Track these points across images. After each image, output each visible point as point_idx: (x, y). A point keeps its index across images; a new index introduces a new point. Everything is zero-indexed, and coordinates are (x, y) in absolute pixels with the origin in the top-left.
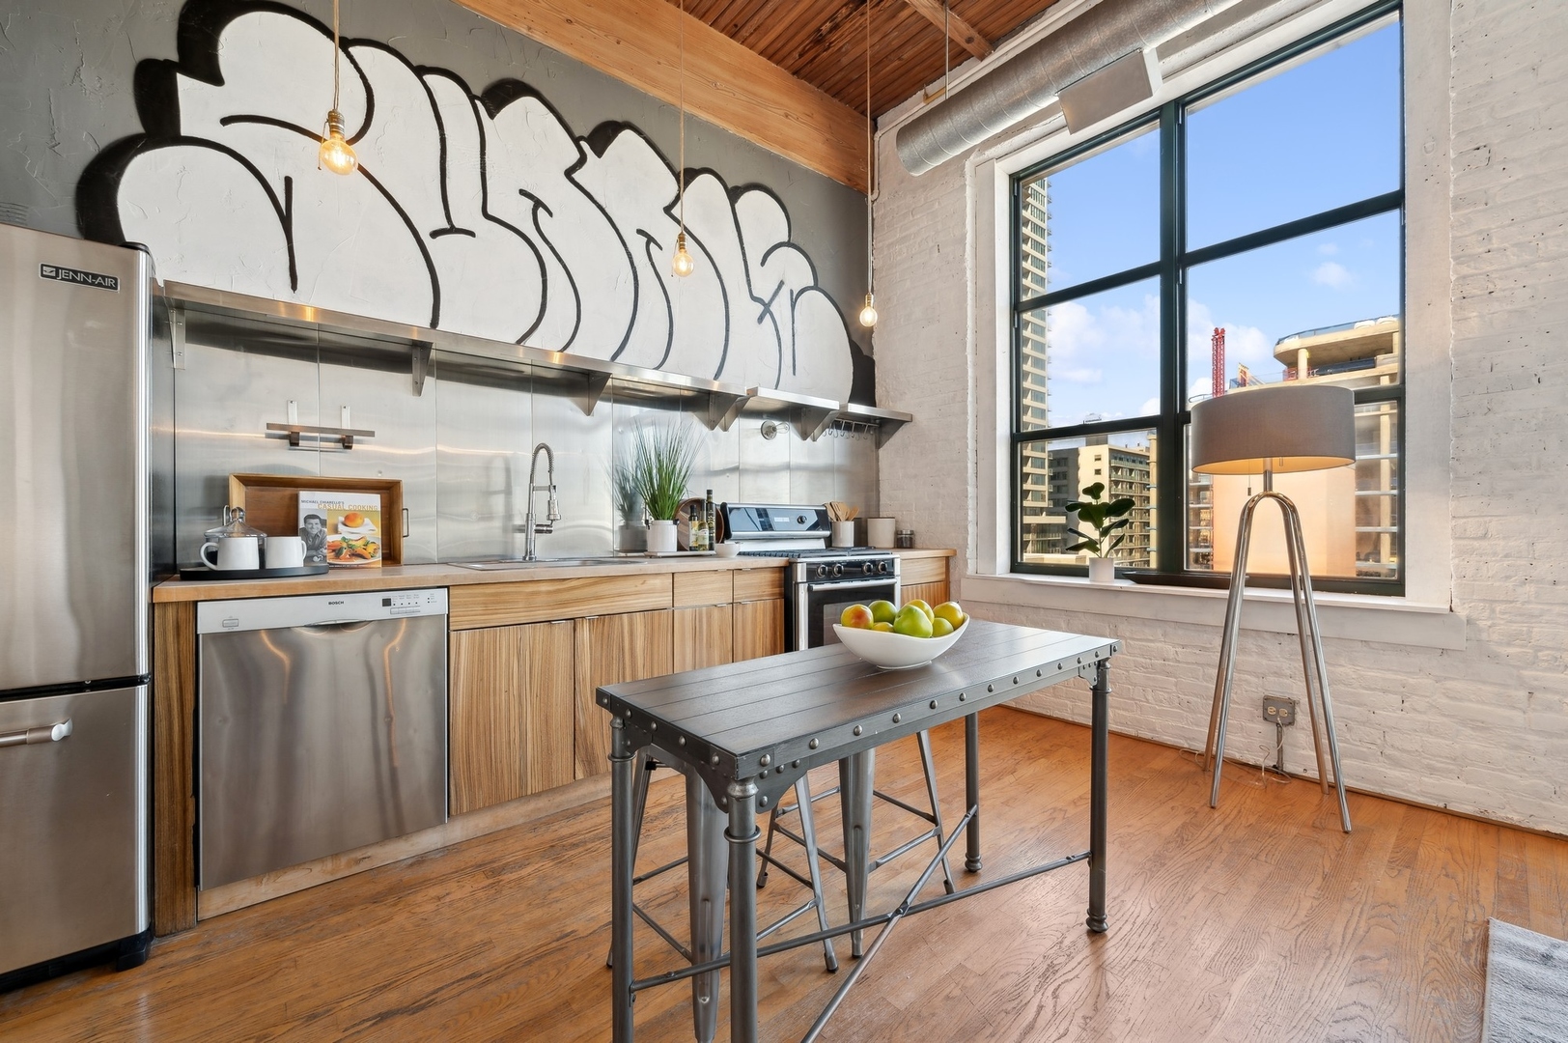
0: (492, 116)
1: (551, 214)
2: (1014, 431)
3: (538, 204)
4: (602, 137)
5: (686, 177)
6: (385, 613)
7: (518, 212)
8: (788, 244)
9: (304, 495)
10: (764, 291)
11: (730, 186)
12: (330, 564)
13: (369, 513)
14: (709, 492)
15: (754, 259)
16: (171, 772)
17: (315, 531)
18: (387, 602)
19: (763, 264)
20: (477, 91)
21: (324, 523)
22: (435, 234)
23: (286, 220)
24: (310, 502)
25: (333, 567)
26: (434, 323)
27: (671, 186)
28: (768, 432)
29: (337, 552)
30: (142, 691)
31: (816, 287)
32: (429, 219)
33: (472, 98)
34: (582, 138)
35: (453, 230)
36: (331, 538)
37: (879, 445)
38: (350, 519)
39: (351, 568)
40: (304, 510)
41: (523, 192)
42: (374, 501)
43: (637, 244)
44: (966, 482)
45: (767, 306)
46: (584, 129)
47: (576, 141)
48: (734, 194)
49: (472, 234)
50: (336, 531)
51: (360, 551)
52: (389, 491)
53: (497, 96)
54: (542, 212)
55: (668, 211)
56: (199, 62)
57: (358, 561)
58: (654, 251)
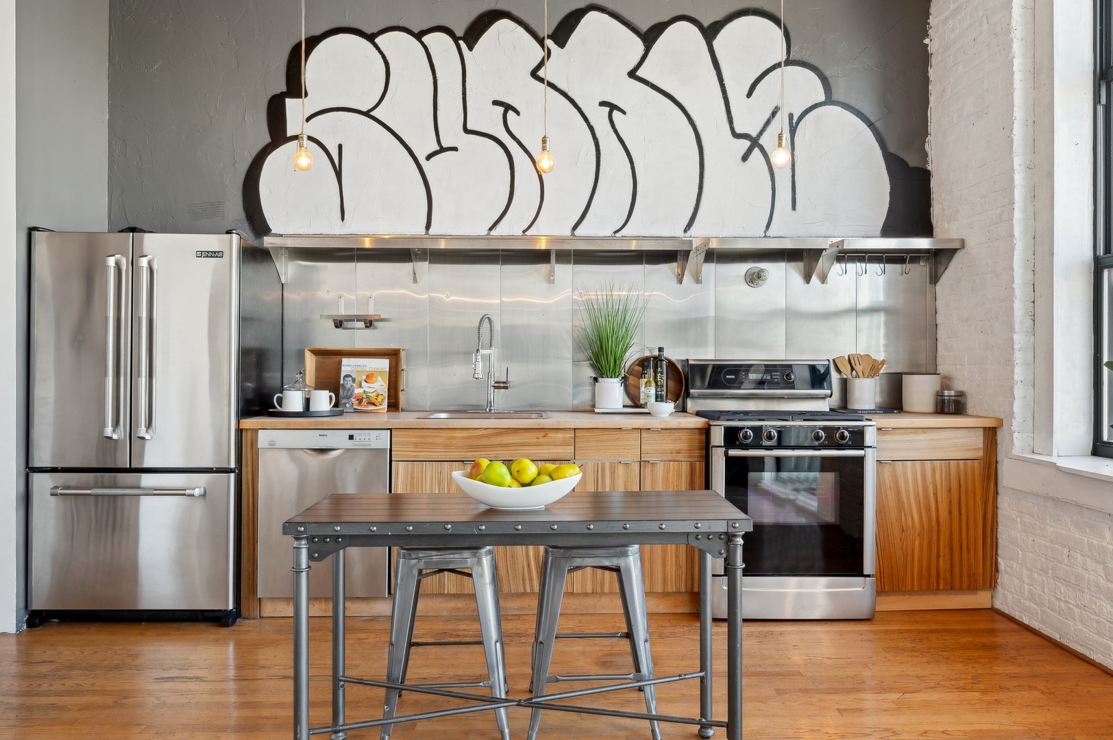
0: (471, 48)
1: (519, 114)
2: (1101, 251)
3: (508, 107)
4: (562, 33)
5: (650, 37)
6: (350, 444)
7: (489, 119)
8: (789, 62)
10: (748, 123)
11: (706, 24)
12: (355, 409)
13: (381, 373)
14: (661, 349)
15: (736, 93)
16: (248, 526)
17: (348, 386)
18: (351, 437)
19: (749, 95)
20: (460, 32)
21: (354, 380)
22: (429, 157)
23: (338, 174)
24: (349, 366)
25: (356, 411)
26: (428, 226)
27: (638, 46)
28: (754, 279)
29: (360, 401)
31: (829, 100)
32: (423, 145)
33: (456, 39)
34: (547, 37)
35: (442, 150)
36: (358, 391)
37: (935, 278)
38: (369, 377)
39: (367, 412)
40: (345, 370)
41: (496, 103)
42: (384, 364)
43: (599, 117)
44: (1012, 330)
45: (755, 142)
46: (546, 29)
47: (541, 42)
48: (710, 32)
49: (455, 149)
50: (360, 386)
51: (373, 400)
52: (393, 355)
53: (473, 34)
54: (511, 114)
55: (632, 74)
56: (295, 87)
57: (372, 408)
58: (616, 114)
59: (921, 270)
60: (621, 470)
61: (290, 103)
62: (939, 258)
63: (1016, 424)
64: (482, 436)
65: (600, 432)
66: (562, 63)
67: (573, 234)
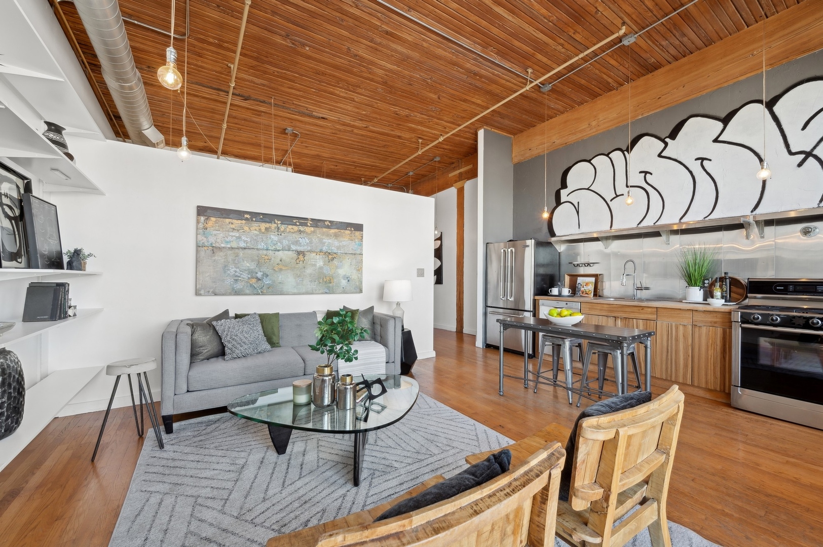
0: (630, 153)
1: (652, 174)
3: (647, 173)
4: (675, 132)
5: (727, 119)
7: (639, 180)
9: (579, 278)
10: (804, 144)
11: (767, 100)
13: (591, 283)
14: (726, 274)
17: (579, 287)
18: (567, 304)
19: (804, 128)
20: (624, 148)
21: (581, 285)
22: (611, 200)
23: (578, 213)
24: (580, 280)
25: (581, 296)
26: (611, 227)
27: (719, 126)
28: (809, 232)
29: (583, 293)
32: (609, 196)
33: (622, 151)
34: (666, 138)
35: (617, 196)
36: (582, 289)
38: (587, 284)
39: (585, 297)
40: (578, 281)
41: (641, 172)
42: (593, 279)
43: (696, 167)
45: (809, 154)
46: (666, 134)
47: (663, 141)
49: (623, 195)
50: (583, 287)
51: (588, 293)
52: (596, 276)
53: (631, 146)
54: (648, 175)
55: (715, 140)
56: (564, 185)
57: (587, 295)
58: (705, 162)
60: (681, 328)
61: (562, 191)
64: (615, 307)
65: (670, 310)
66: (674, 148)
67: (680, 222)
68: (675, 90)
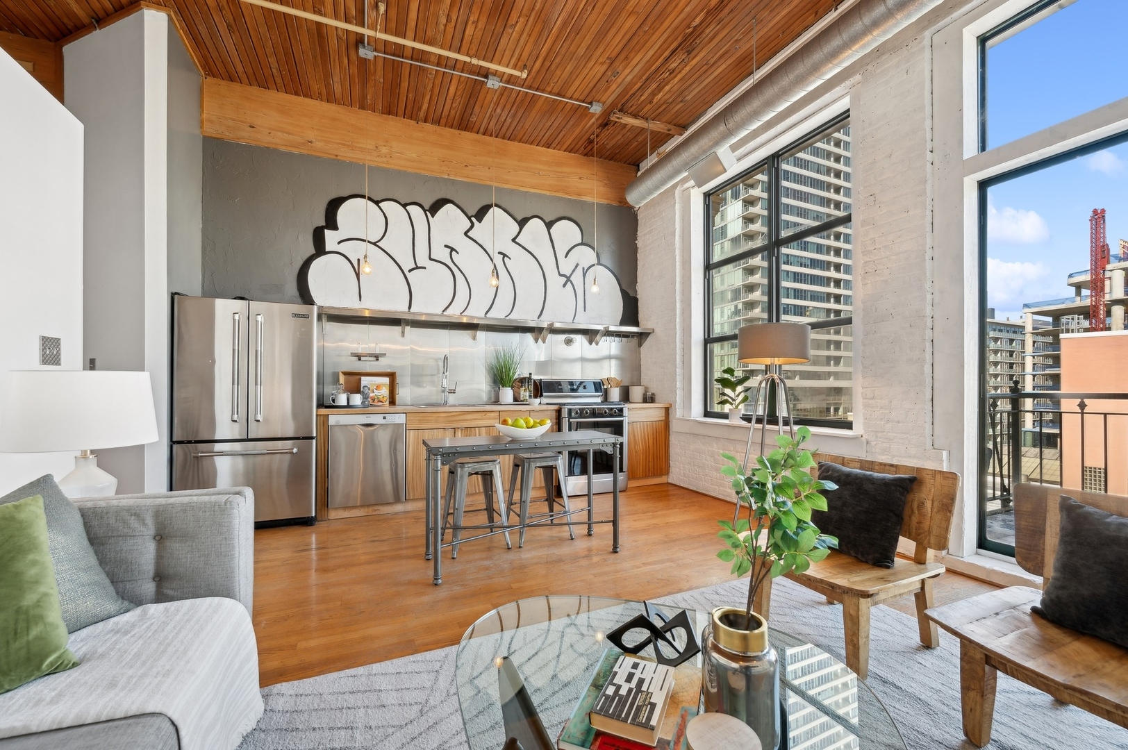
0: (433, 217)
1: (458, 253)
2: (706, 337)
3: (452, 249)
4: (481, 214)
5: (522, 223)
6: (384, 422)
7: (443, 255)
8: (582, 244)
9: (363, 378)
10: (566, 270)
11: (547, 222)
12: (371, 404)
13: (384, 385)
14: (530, 374)
15: (561, 255)
16: (321, 469)
17: (366, 392)
18: (384, 418)
19: (566, 257)
20: (427, 207)
21: (369, 389)
22: (410, 271)
23: (358, 275)
24: (365, 381)
25: (372, 406)
26: (410, 307)
27: (516, 227)
28: (569, 342)
29: (373, 400)
30: (314, 441)
31: (599, 264)
32: (407, 264)
33: (425, 211)
34: (472, 216)
35: (417, 268)
36: (371, 395)
37: (640, 345)
38: (378, 387)
39: (378, 405)
40: (363, 383)
41: (446, 246)
42: (386, 380)
43: (498, 259)
44: (675, 367)
45: (568, 279)
46: (472, 212)
47: (469, 218)
48: (549, 225)
49: (425, 268)
50: (373, 392)
51: (381, 400)
52: (392, 376)
53: (434, 208)
54: (454, 253)
55: (514, 240)
56: (332, 223)
57: (380, 404)
58: (506, 259)
59: (635, 341)
61: (328, 233)
62: (642, 336)
63: (678, 405)
65: (511, 413)
66: (480, 230)
67: (485, 316)
68: (481, 167)
